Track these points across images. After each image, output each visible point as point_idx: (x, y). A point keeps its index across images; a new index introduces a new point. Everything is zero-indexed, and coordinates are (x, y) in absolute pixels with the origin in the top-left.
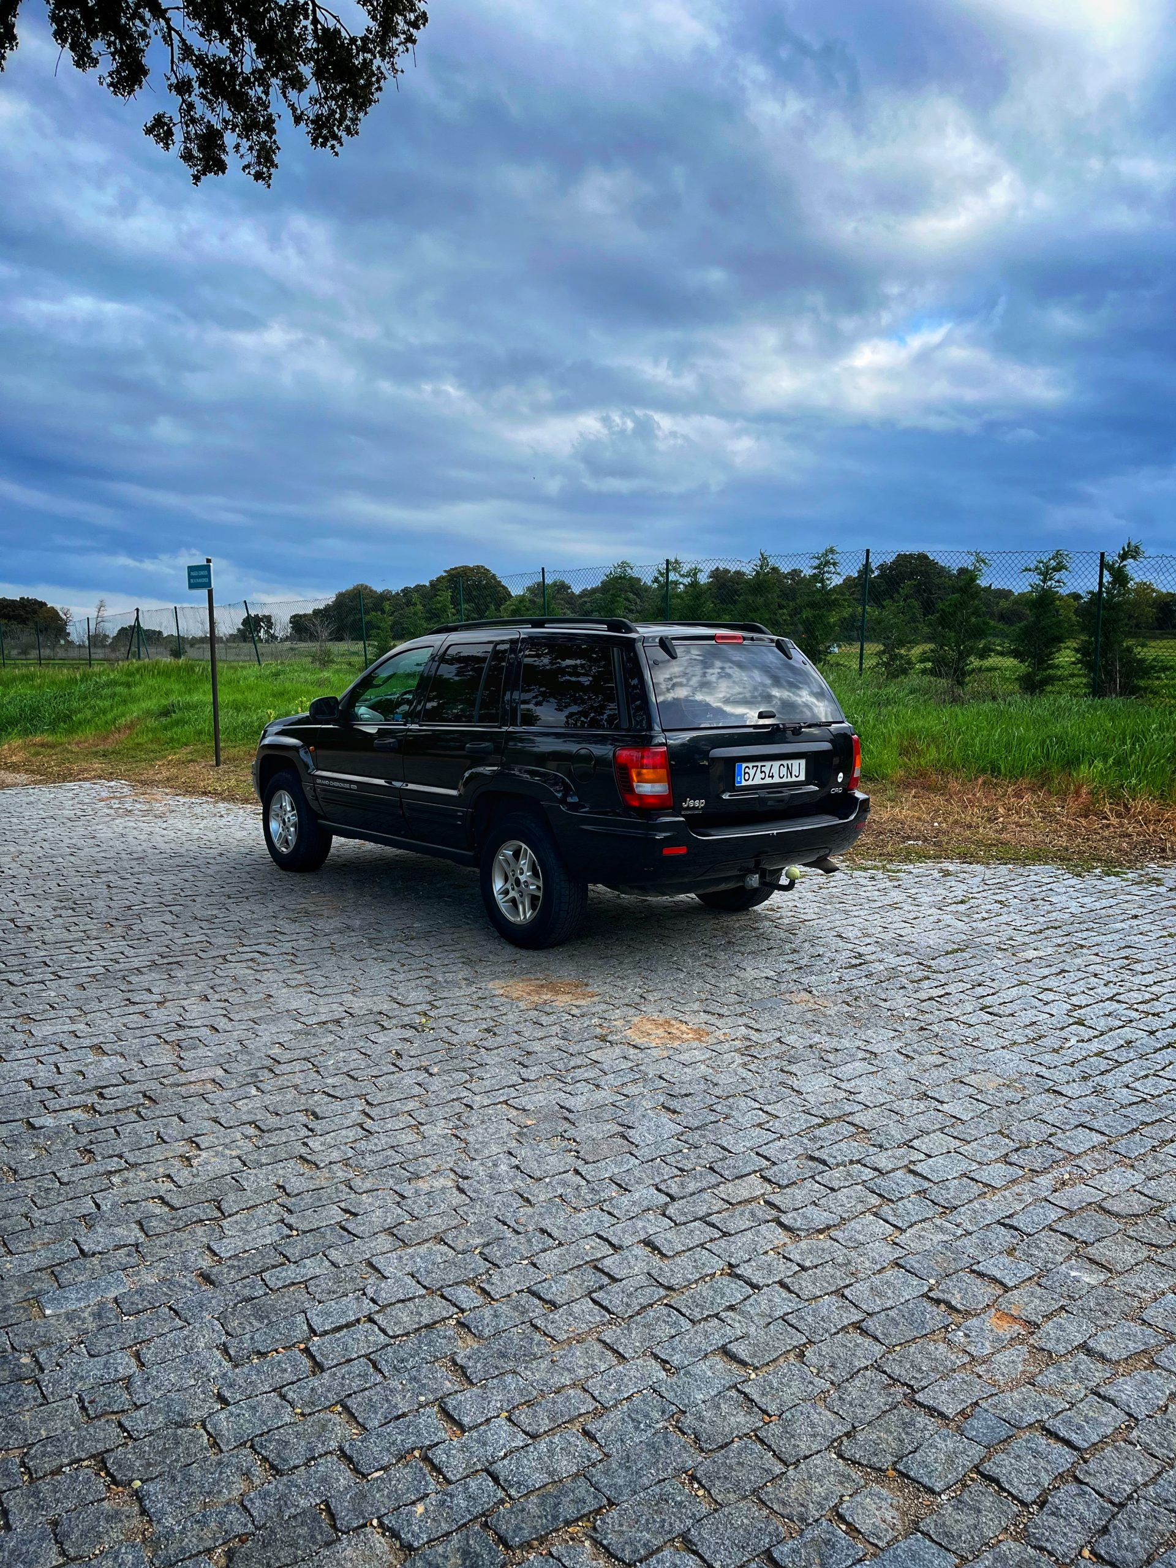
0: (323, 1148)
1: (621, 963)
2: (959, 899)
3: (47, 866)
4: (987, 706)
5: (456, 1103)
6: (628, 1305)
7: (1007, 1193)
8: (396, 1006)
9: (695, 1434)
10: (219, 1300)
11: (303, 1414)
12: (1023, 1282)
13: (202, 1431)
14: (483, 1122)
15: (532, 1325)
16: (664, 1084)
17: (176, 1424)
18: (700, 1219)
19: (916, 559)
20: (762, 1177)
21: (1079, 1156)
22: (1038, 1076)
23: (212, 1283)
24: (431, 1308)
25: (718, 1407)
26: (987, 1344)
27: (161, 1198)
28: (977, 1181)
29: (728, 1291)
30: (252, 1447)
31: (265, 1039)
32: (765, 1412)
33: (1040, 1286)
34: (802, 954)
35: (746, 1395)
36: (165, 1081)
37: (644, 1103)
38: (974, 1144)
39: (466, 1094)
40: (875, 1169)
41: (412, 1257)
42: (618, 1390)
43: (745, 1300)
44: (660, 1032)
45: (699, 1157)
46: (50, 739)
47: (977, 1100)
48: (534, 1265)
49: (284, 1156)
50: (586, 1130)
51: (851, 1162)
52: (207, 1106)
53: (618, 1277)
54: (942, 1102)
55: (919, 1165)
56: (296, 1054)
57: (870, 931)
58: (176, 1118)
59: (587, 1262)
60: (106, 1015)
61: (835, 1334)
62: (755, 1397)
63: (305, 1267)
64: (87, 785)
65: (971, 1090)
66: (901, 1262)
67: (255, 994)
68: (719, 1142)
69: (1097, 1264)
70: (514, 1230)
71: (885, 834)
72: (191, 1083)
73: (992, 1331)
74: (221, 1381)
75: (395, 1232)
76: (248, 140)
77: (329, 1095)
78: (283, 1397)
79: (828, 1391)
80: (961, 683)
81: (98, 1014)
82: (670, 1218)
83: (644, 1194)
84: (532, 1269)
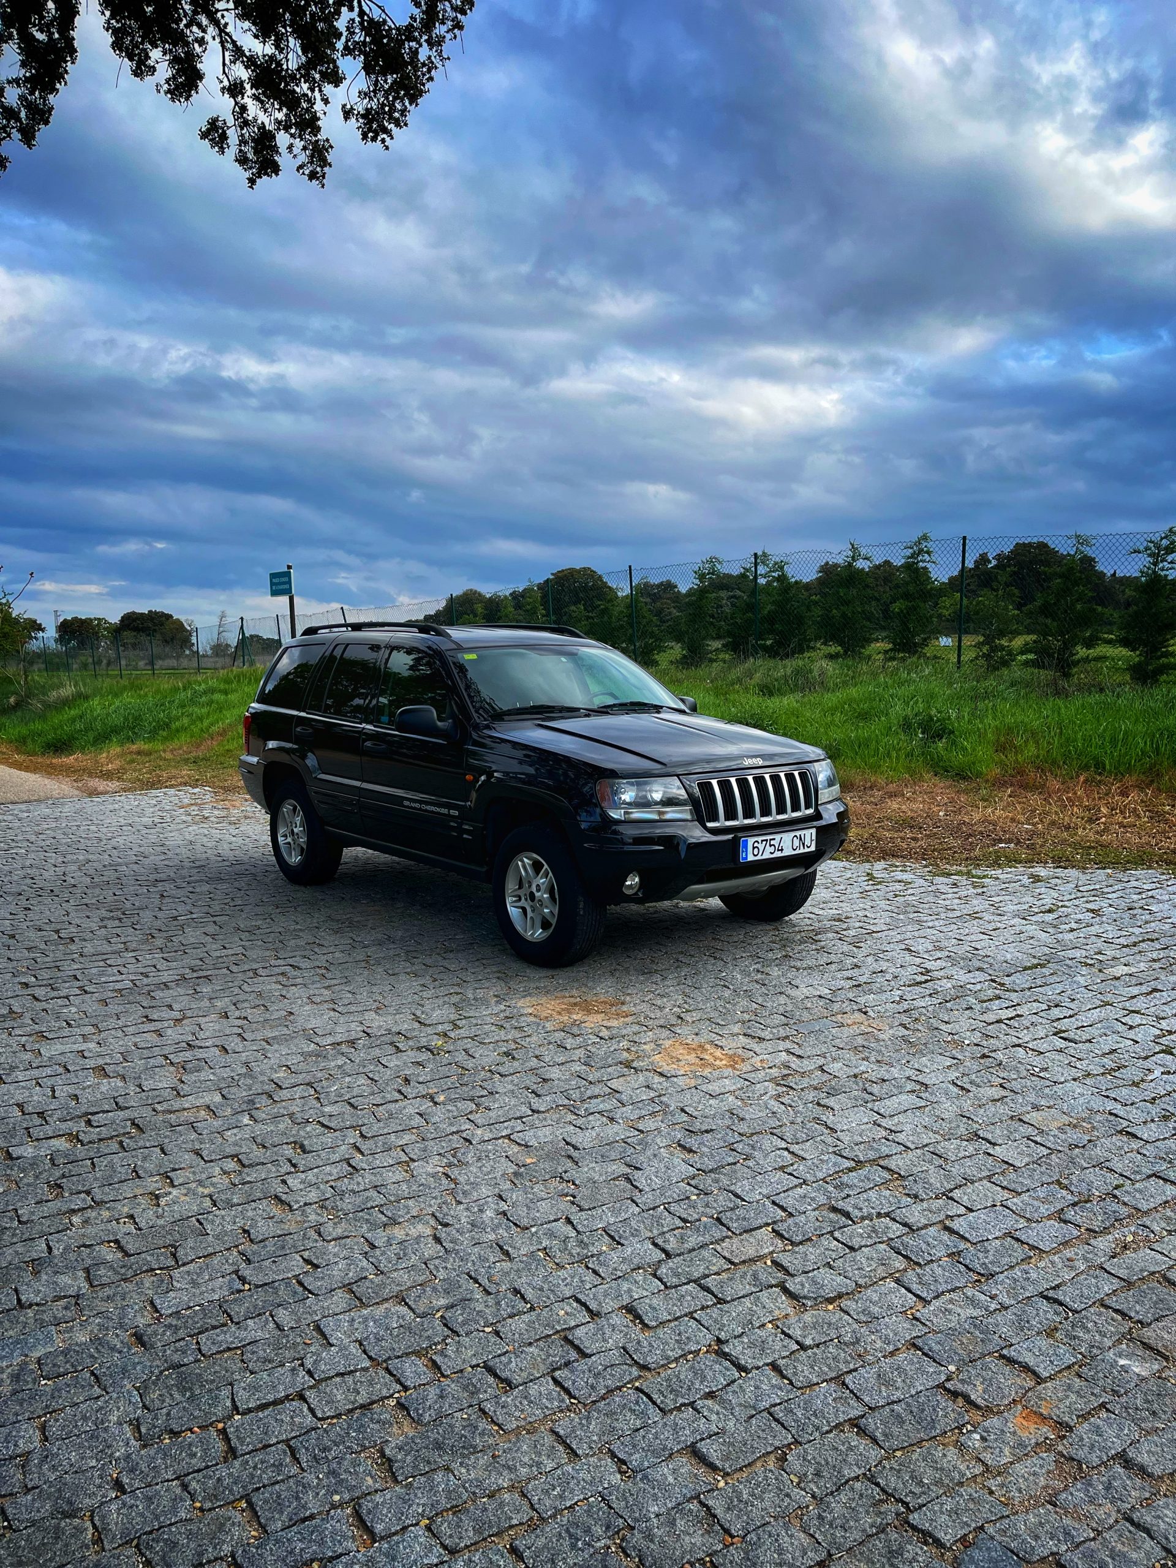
0: (302, 1186)
1: (664, 979)
2: (1047, 907)
3: (110, 875)
4: (1094, 698)
5: (456, 1137)
6: (593, 1387)
7: (1056, 1258)
8: (416, 1025)
9: (640, 1557)
10: (145, 1367)
11: (201, 1509)
12: (1060, 1372)
13: (88, 1524)
14: (479, 1159)
15: (481, 1410)
16: (685, 1118)
17: (62, 1513)
18: (695, 1281)
19: (1035, 548)
20: (774, 1231)
21: (1147, 1213)
22: (1111, 1114)
23: (143, 1345)
24: (371, 1383)
25: (673, 1523)
26: (1007, 1451)
27: (117, 1242)
28: (1023, 1243)
29: (709, 1374)
30: (137, 1546)
31: (272, 1061)
32: (727, 1531)
33: (1080, 1377)
34: (863, 969)
35: (708, 1508)
36: (159, 1107)
37: (658, 1140)
38: (1025, 1197)
39: (467, 1127)
40: (905, 1225)
41: (366, 1320)
42: (561, 1497)
43: (728, 1385)
44: (692, 1058)
45: (707, 1205)
46: (145, 747)
47: (1036, 1143)
48: (497, 1333)
49: (259, 1195)
50: (590, 1170)
51: (879, 1215)
52: (194, 1136)
53: (588, 1351)
54: (994, 1144)
55: (957, 1221)
56: (300, 1078)
57: (942, 945)
58: (158, 1150)
59: (558, 1332)
60: (120, 1034)
61: (827, 1432)
62: (719, 1512)
63: (246, 1329)
64: (172, 791)
65: (1030, 1131)
66: (919, 1342)
67: (277, 1011)
68: (732, 1188)
69: (1152, 1349)
70: (485, 1290)
71: (975, 836)
72: (185, 1109)
73: (1015, 1433)
74: (123, 1464)
75: (355, 1288)
76: (302, 140)
77: (323, 1125)
78: (185, 1487)
79: (807, 1507)
80: (1067, 675)
81: (113, 1032)
82: (660, 1280)
83: (641, 1250)
84: (493, 1339)
